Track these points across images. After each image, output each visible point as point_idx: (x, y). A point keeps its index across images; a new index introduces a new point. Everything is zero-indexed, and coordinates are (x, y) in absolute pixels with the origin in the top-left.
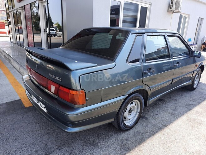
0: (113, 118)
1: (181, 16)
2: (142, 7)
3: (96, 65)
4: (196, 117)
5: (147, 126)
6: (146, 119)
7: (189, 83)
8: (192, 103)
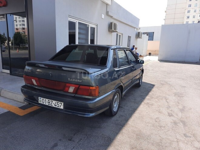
0: (108, 106)
1: (117, 34)
2: (91, 27)
3: (100, 70)
4: (148, 101)
5: (124, 111)
6: (122, 107)
7: (138, 82)
8: (142, 94)
